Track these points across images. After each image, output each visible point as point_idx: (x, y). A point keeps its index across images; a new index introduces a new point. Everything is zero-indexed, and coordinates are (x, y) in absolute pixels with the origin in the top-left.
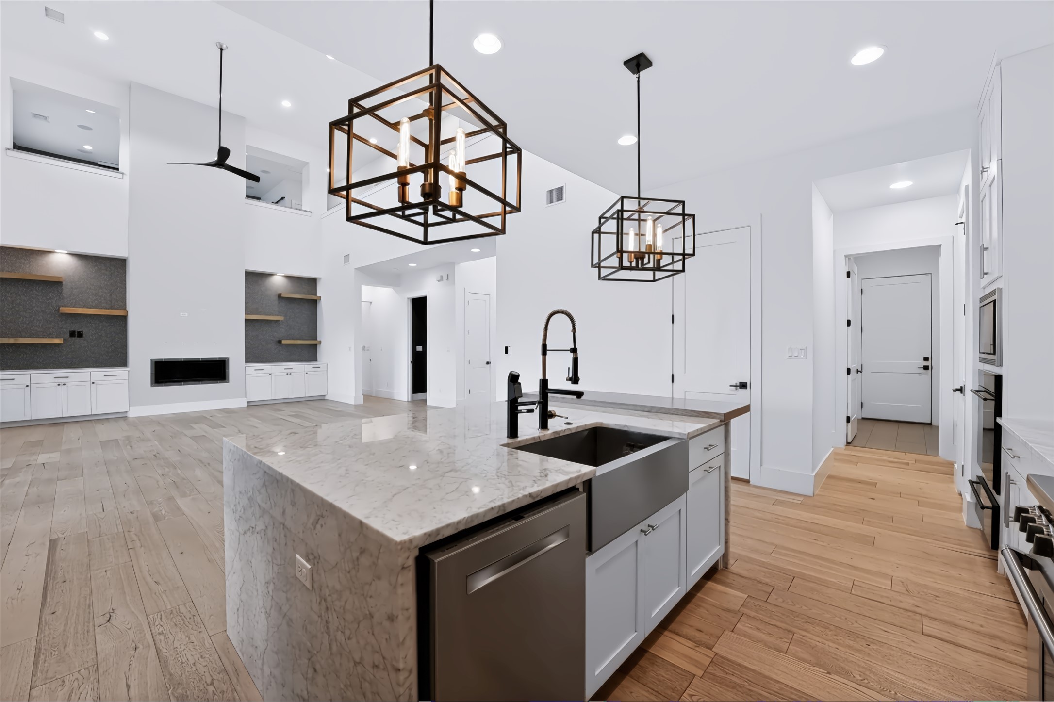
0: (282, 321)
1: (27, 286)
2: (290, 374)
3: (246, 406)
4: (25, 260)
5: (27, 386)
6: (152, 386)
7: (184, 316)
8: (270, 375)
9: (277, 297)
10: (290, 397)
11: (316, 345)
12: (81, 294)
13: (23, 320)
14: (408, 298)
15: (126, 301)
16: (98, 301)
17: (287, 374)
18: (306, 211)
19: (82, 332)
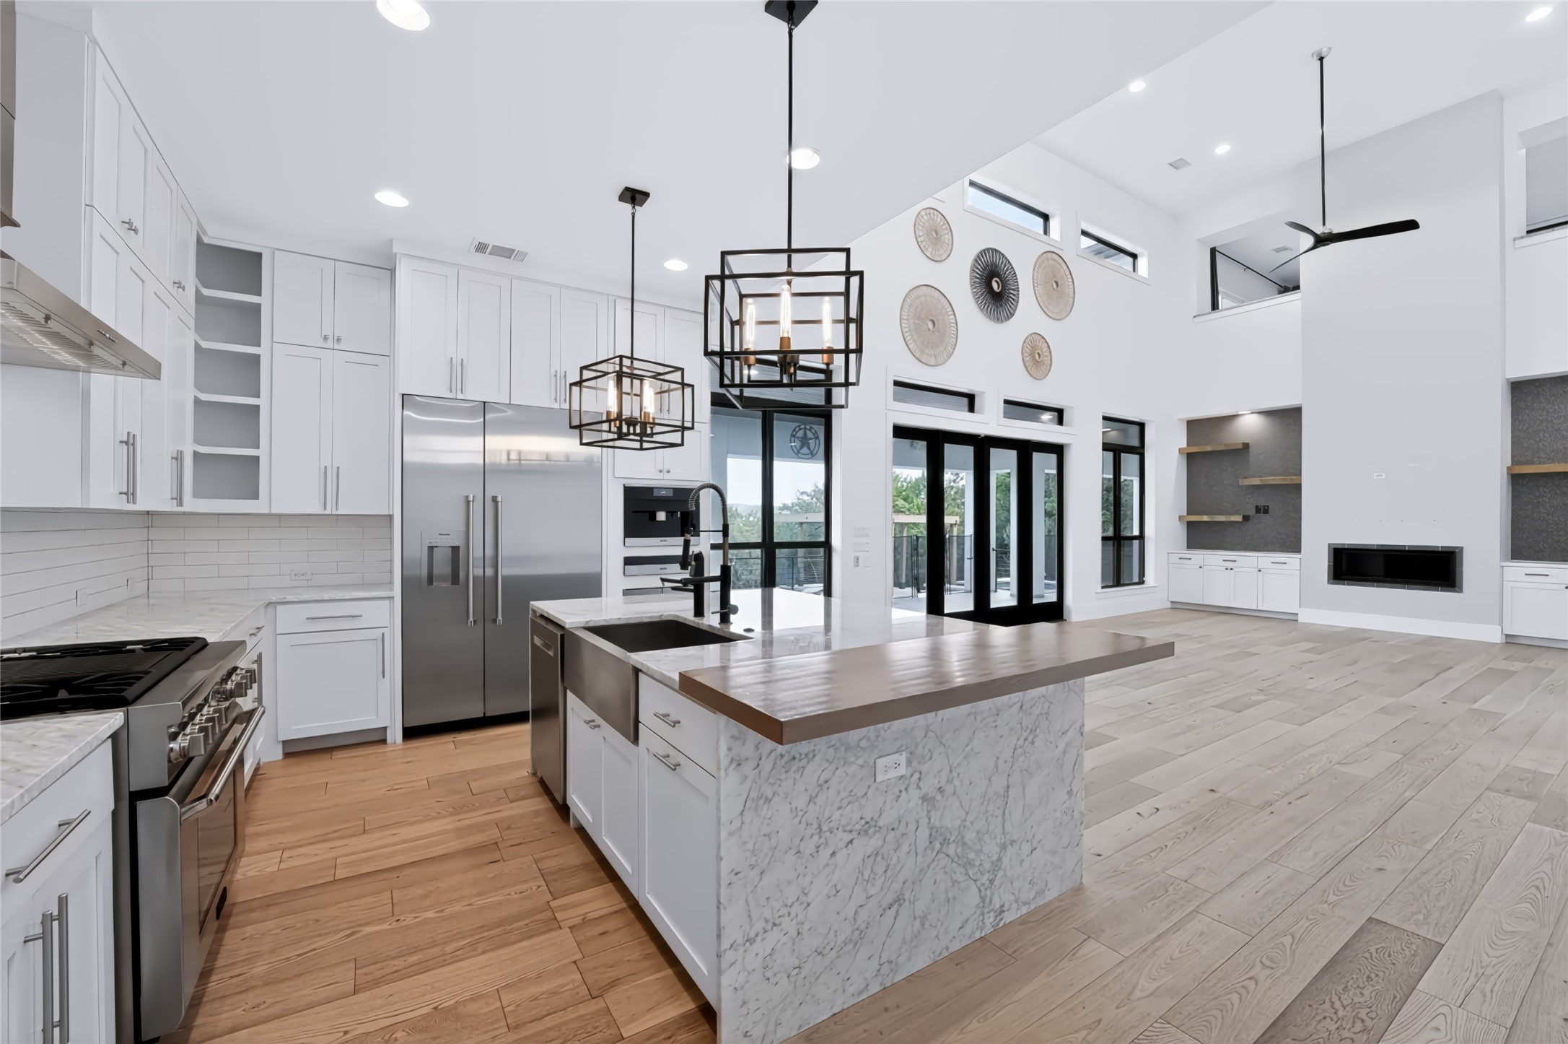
3: (1503, 642)
5: (1201, 567)
6: (1329, 583)
12: (1265, 461)
19: (1268, 507)
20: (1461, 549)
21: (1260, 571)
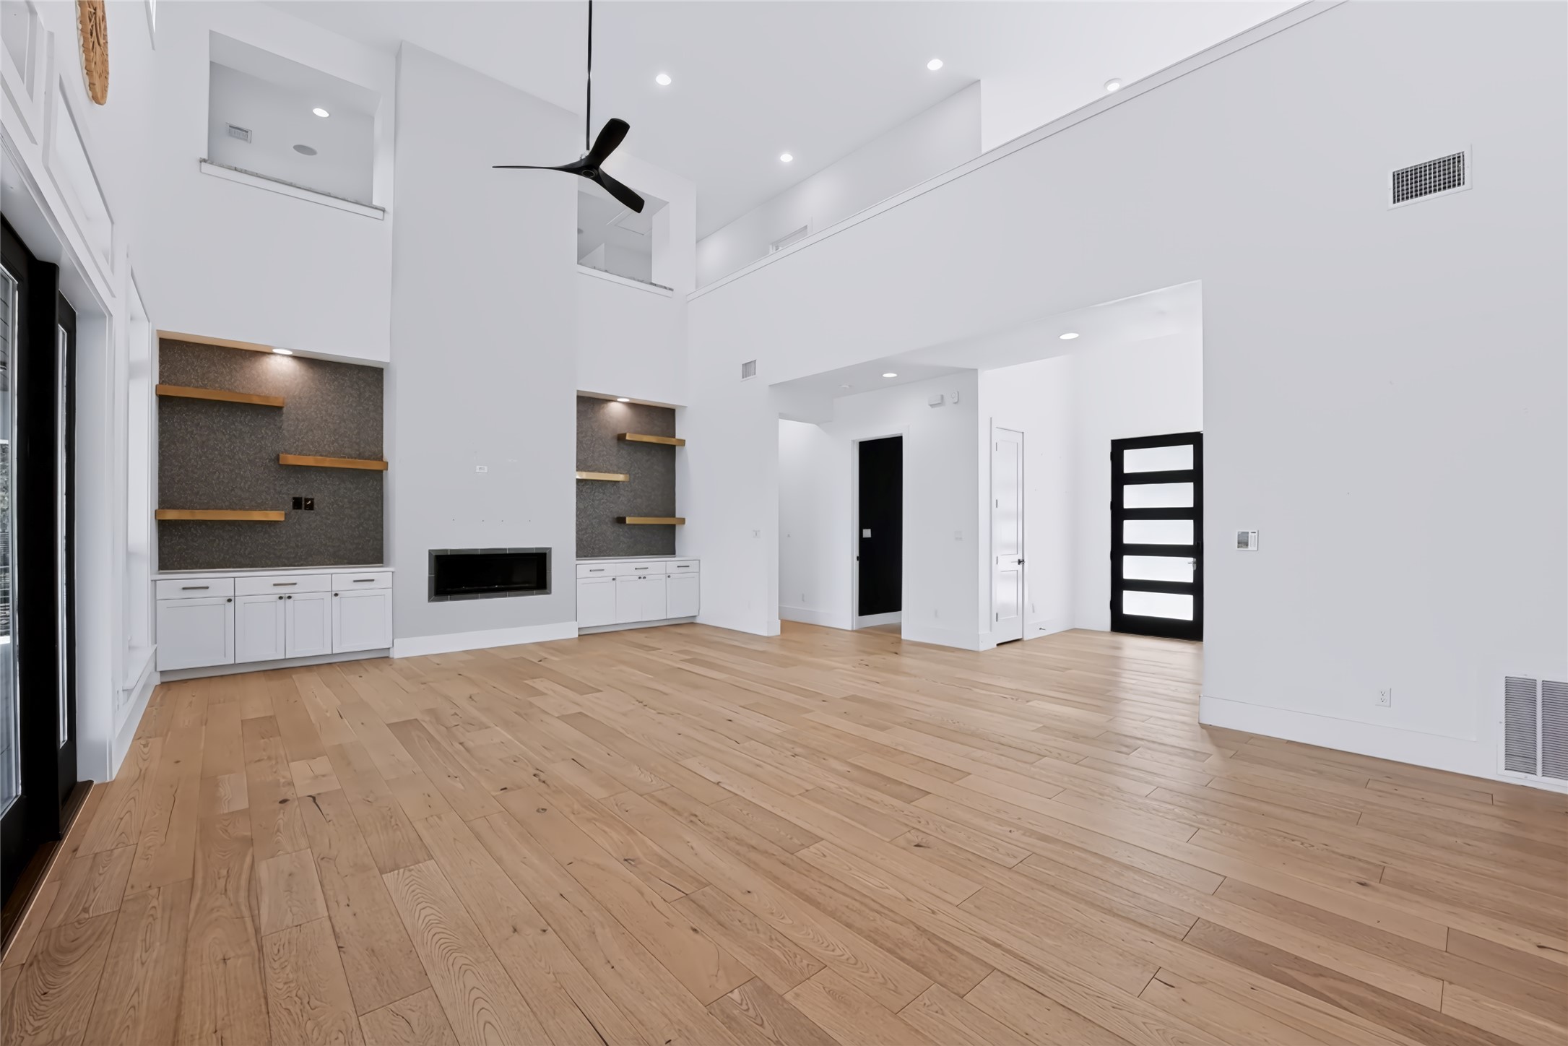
0: (623, 482)
1: (226, 414)
2: (644, 578)
3: (577, 636)
4: (224, 367)
5: (229, 600)
6: (430, 600)
7: (482, 471)
8: (614, 579)
9: (616, 441)
10: (643, 620)
11: (672, 528)
12: (312, 430)
13: (219, 477)
14: (853, 441)
15: (382, 445)
16: (338, 444)
17: (640, 578)
18: (665, 288)
19: (312, 500)
20: (550, 549)
21: (336, 595)
